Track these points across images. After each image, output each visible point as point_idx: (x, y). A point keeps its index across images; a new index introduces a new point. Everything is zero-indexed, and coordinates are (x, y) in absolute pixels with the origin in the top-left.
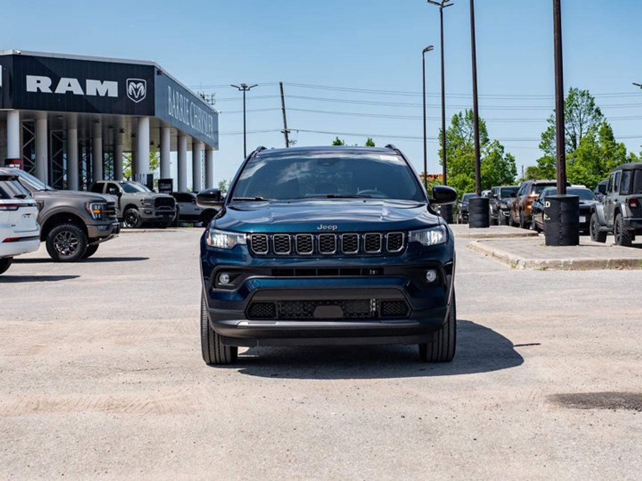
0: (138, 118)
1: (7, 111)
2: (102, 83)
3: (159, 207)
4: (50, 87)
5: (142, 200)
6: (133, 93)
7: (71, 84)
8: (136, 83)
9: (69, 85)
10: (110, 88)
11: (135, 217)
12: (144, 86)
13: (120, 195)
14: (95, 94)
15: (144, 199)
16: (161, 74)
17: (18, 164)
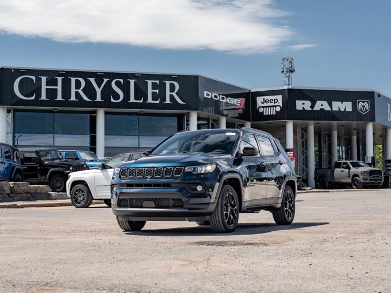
0: (366, 123)
1: (285, 121)
2: (342, 103)
3: (372, 176)
4: (311, 107)
5: (361, 172)
6: (361, 108)
7: (323, 104)
8: (363, 102)
9: (322, 105)
10: (347, 106)
11: (358, 182)
12: (368, 104)
13: (349, 169)
14: (338, 110)
15: (363, 171)
16: (380, 97)
17: (292, 151)
